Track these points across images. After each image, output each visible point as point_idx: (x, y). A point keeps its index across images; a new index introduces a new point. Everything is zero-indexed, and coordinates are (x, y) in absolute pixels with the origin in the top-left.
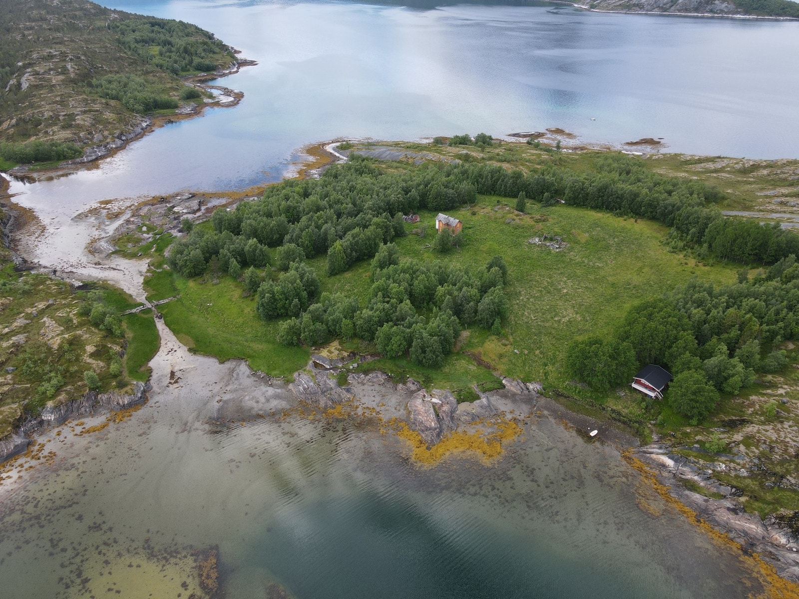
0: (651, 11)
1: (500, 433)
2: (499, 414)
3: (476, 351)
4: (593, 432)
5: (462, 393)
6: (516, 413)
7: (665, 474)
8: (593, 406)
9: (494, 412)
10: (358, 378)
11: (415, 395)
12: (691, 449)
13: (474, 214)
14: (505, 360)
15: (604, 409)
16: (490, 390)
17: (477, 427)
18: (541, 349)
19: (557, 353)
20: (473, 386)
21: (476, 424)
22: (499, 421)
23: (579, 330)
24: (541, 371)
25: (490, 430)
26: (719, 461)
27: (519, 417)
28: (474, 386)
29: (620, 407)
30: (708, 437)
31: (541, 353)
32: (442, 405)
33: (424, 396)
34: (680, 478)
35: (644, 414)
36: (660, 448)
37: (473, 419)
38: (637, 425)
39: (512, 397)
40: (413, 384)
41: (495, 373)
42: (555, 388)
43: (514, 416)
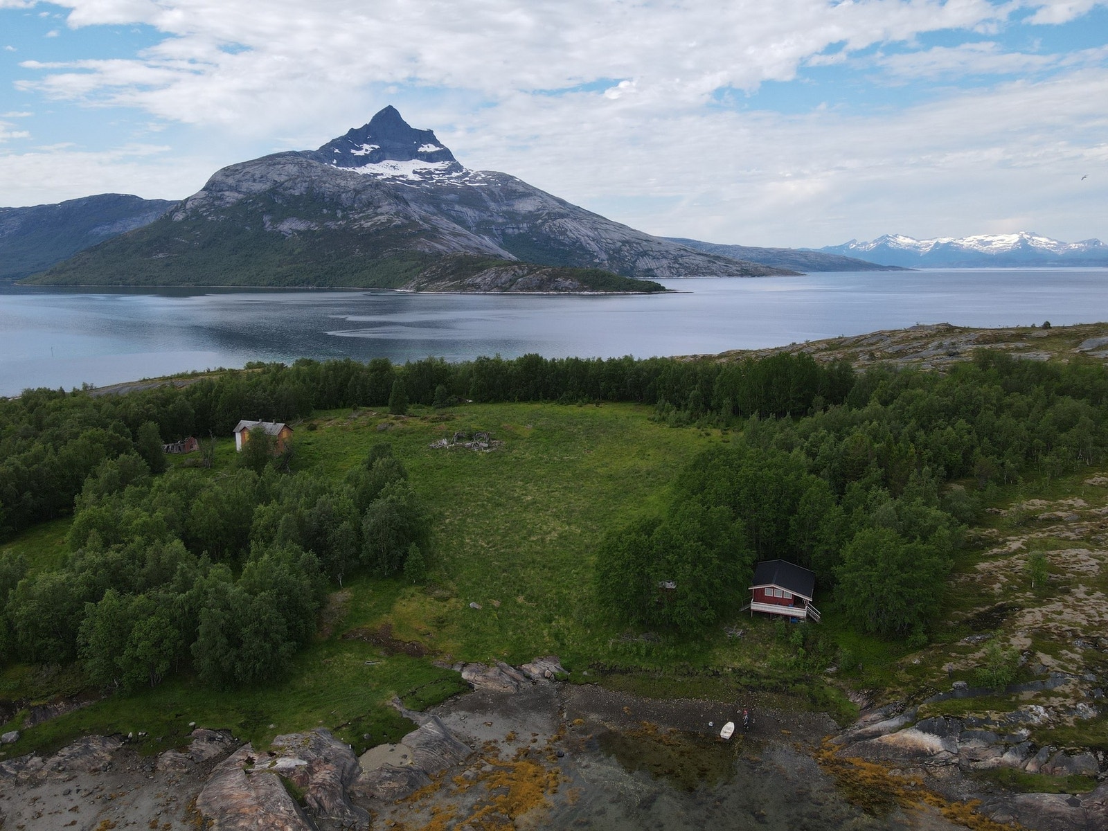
0: (489, 291)
1: (501, 798)
2: (479, 753)
3: (376, 625)
4: (724, 729)
5: (363, 724)
6: (521, 737)
7: (941, 773)
8: (690, 674)
9: (467, 750)
10: (18, 768)
11: (219, 767)
12: (952, 695)
13: (313, 428)
14: (454, 628)
15: (716, 674)
16: (435, 703)
17: (430, 802)
18: (528, 592)
19: (565, 592)
20: (389, 703)
21: (424, 796)
22: (488, 768)
23: (587, 547)
24: (545, 632)
25: (471, 800)
26: (1024, 702)
27: (533, 745)
28: (393, 702)
29: (748, 660)
30: (966, 659)
31: (530, 598)
32: (310, 770)
33: (250, 761)
34: (975, 769)
35: (806, 657)
36: (887, 717)
37: (412, 783)
38: (804, 686)
39: (500, 704)
40: (211, 739)
41: (437, 662)
42: (589, 658)
43: (521, 745)
